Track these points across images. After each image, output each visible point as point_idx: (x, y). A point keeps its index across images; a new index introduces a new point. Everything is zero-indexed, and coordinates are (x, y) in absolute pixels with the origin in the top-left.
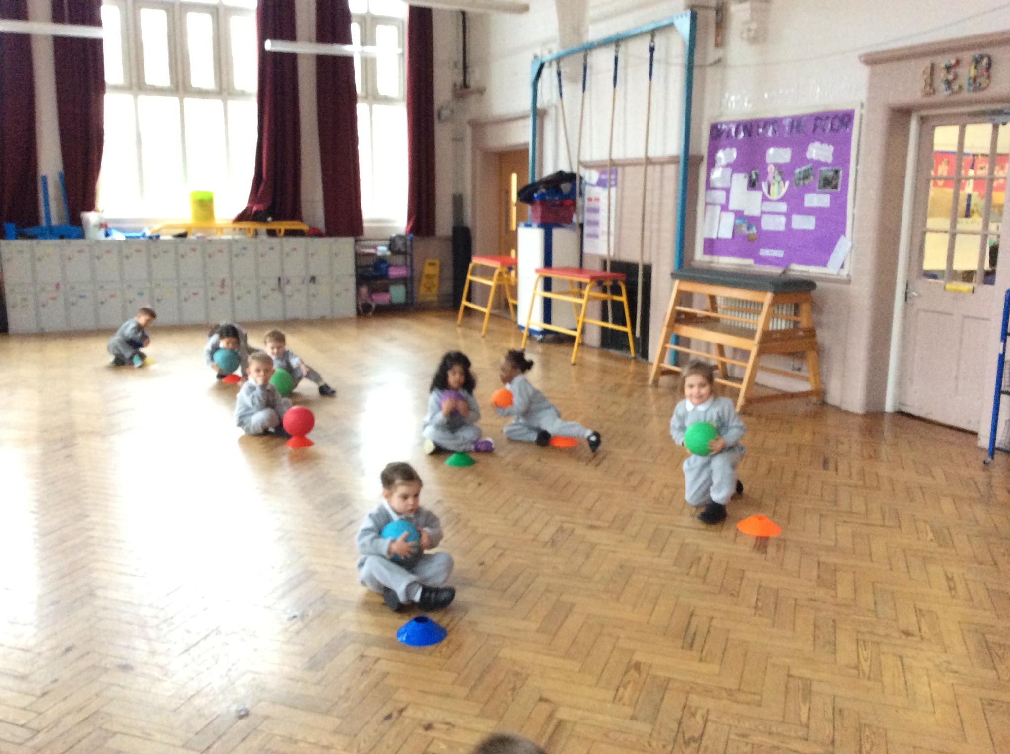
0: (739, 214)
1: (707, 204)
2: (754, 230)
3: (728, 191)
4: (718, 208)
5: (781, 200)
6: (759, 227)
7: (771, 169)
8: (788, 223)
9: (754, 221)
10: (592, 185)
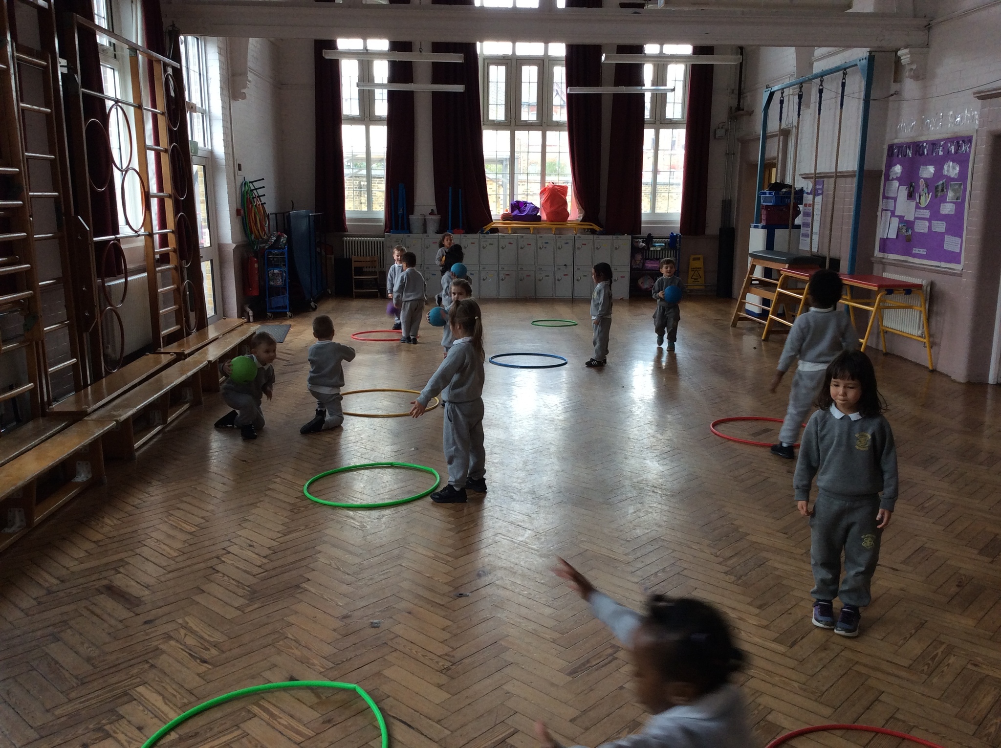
0: (901, 218)
1: (883, 210)
2: (910, 232)
3: (895, 199)
4: (889, 214)
5: (925, 208)
6: (913, 229)
7: (922, 182)
8: (930, 228)
9: (909, 225)
10: (808, 193)
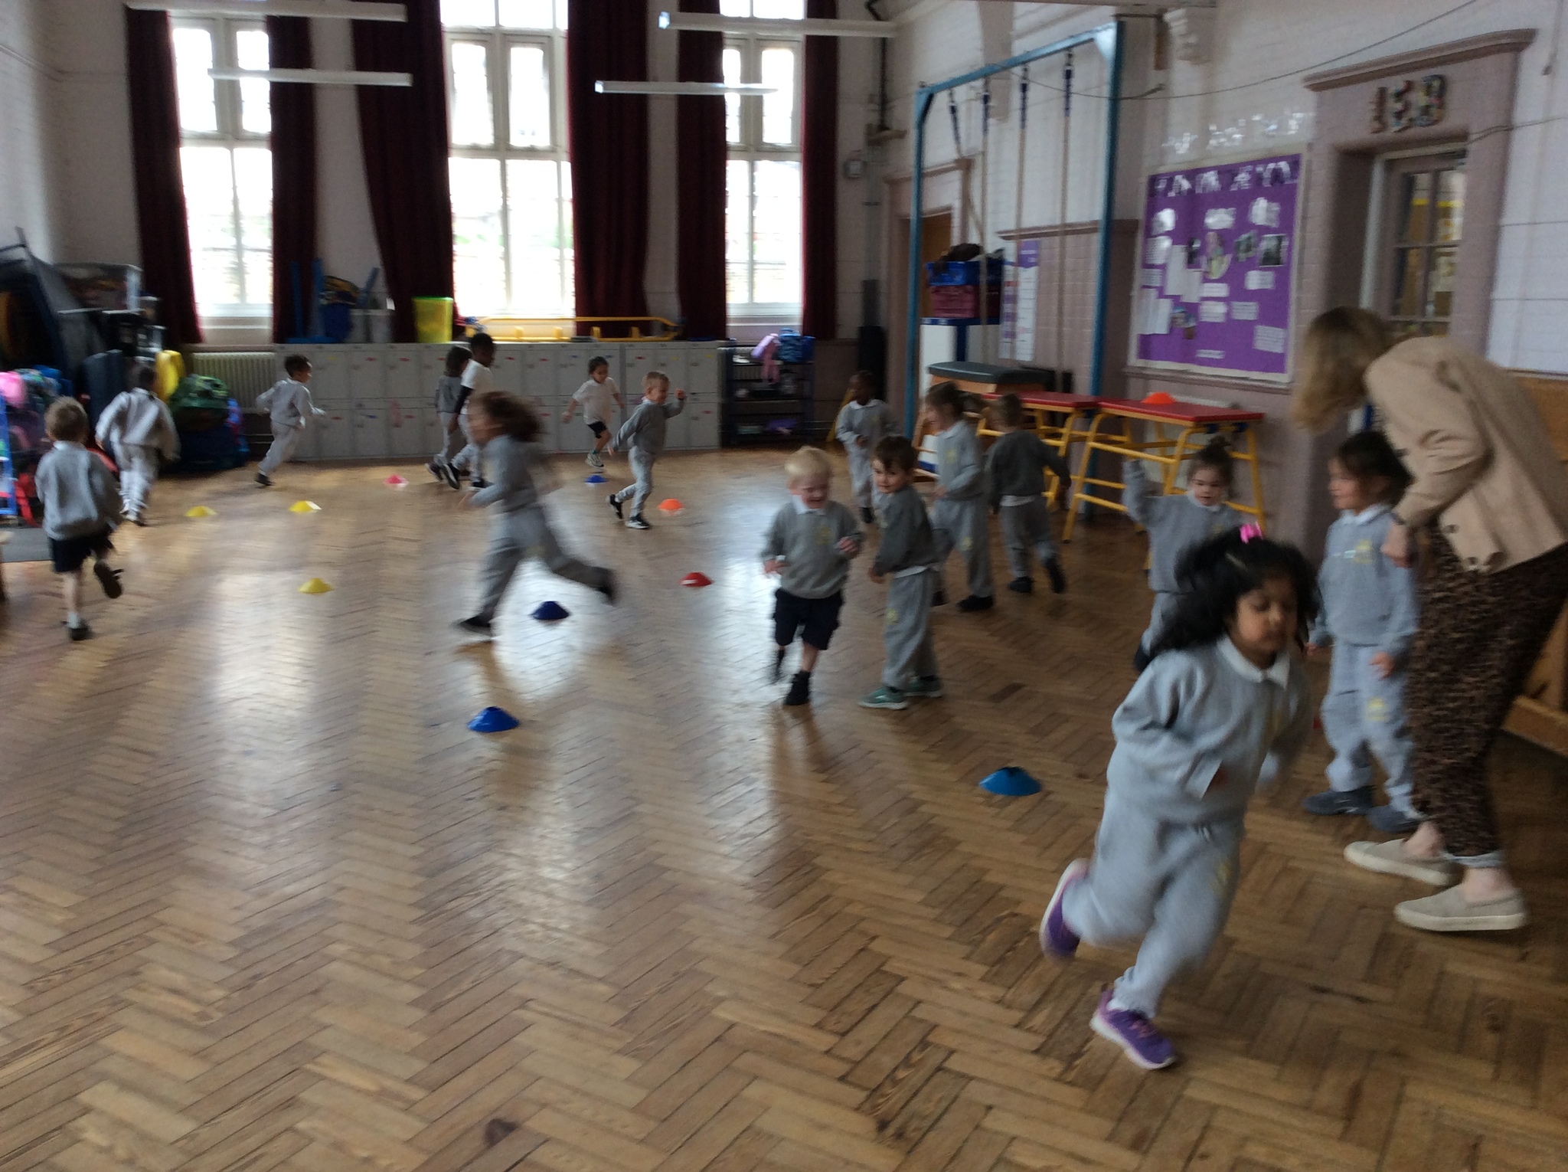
0: (1176, 300)
1: (1142, 287)
2: (1193, 322)
3: (1164, 268)
4: (1153, 293)
5: (1220, 280)
6: (1197, 317)
7: (1211, 238)
8: (1228, 314)
9: (1191, 310)
10: (1010, 263)
